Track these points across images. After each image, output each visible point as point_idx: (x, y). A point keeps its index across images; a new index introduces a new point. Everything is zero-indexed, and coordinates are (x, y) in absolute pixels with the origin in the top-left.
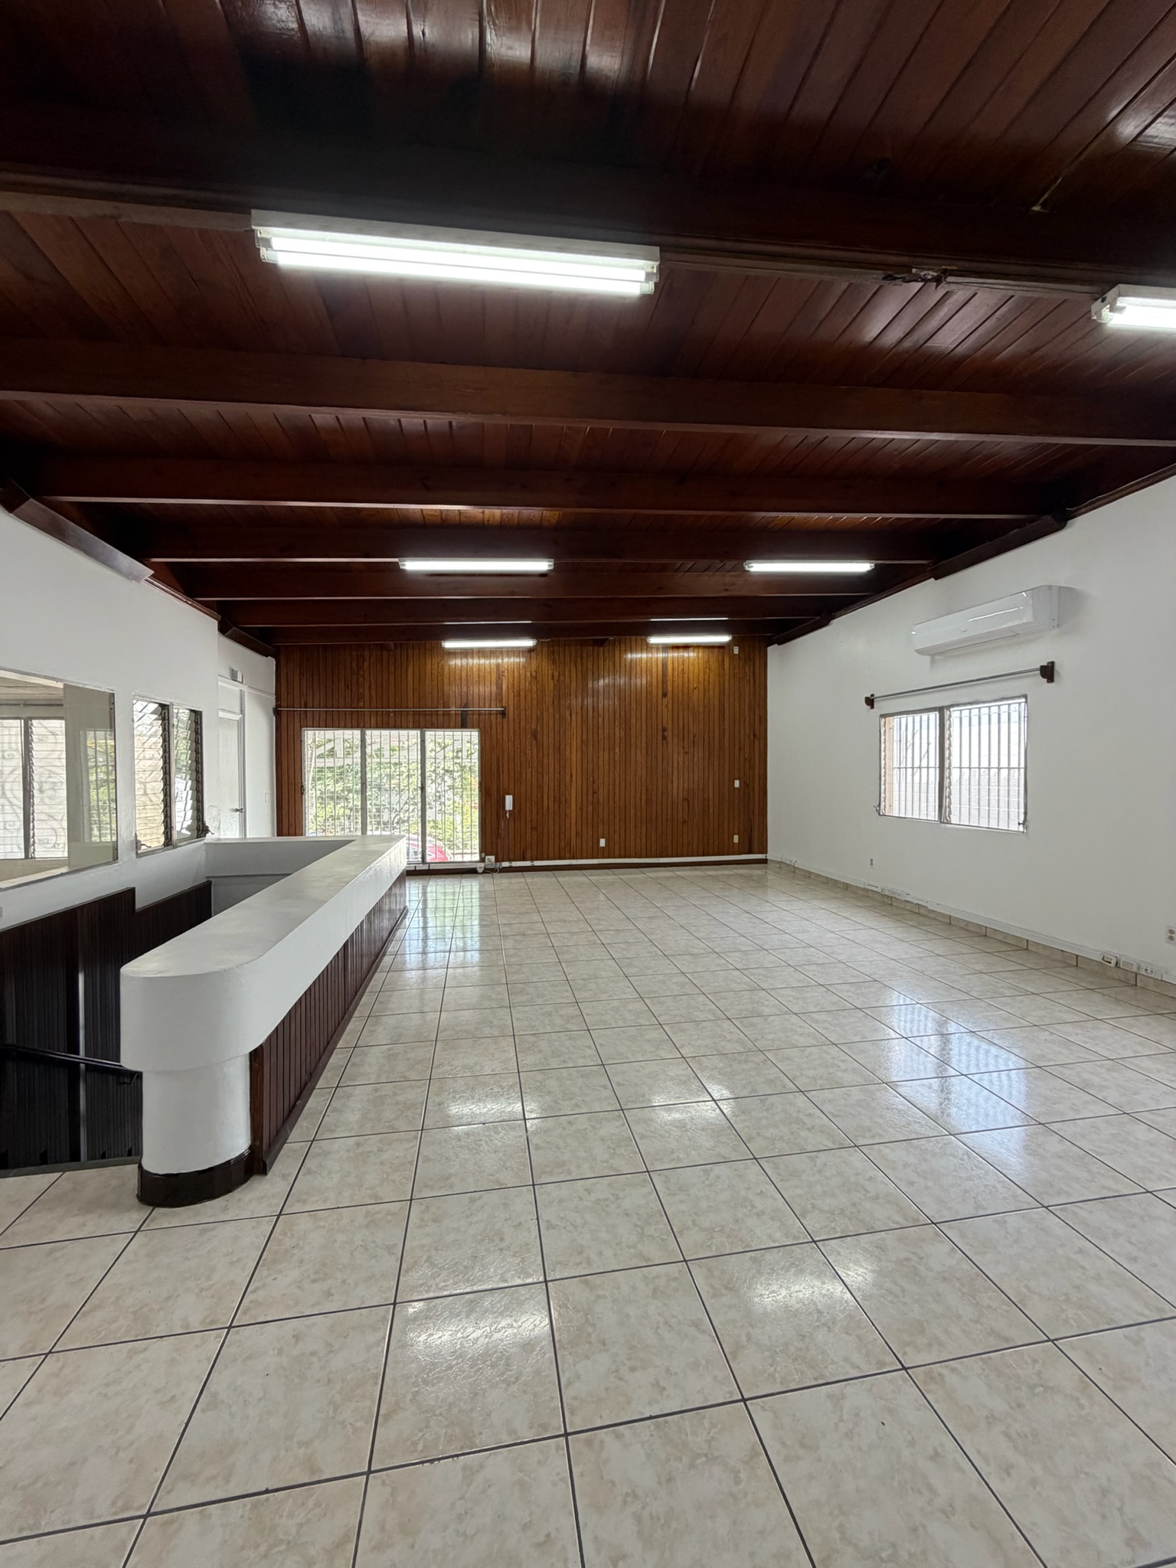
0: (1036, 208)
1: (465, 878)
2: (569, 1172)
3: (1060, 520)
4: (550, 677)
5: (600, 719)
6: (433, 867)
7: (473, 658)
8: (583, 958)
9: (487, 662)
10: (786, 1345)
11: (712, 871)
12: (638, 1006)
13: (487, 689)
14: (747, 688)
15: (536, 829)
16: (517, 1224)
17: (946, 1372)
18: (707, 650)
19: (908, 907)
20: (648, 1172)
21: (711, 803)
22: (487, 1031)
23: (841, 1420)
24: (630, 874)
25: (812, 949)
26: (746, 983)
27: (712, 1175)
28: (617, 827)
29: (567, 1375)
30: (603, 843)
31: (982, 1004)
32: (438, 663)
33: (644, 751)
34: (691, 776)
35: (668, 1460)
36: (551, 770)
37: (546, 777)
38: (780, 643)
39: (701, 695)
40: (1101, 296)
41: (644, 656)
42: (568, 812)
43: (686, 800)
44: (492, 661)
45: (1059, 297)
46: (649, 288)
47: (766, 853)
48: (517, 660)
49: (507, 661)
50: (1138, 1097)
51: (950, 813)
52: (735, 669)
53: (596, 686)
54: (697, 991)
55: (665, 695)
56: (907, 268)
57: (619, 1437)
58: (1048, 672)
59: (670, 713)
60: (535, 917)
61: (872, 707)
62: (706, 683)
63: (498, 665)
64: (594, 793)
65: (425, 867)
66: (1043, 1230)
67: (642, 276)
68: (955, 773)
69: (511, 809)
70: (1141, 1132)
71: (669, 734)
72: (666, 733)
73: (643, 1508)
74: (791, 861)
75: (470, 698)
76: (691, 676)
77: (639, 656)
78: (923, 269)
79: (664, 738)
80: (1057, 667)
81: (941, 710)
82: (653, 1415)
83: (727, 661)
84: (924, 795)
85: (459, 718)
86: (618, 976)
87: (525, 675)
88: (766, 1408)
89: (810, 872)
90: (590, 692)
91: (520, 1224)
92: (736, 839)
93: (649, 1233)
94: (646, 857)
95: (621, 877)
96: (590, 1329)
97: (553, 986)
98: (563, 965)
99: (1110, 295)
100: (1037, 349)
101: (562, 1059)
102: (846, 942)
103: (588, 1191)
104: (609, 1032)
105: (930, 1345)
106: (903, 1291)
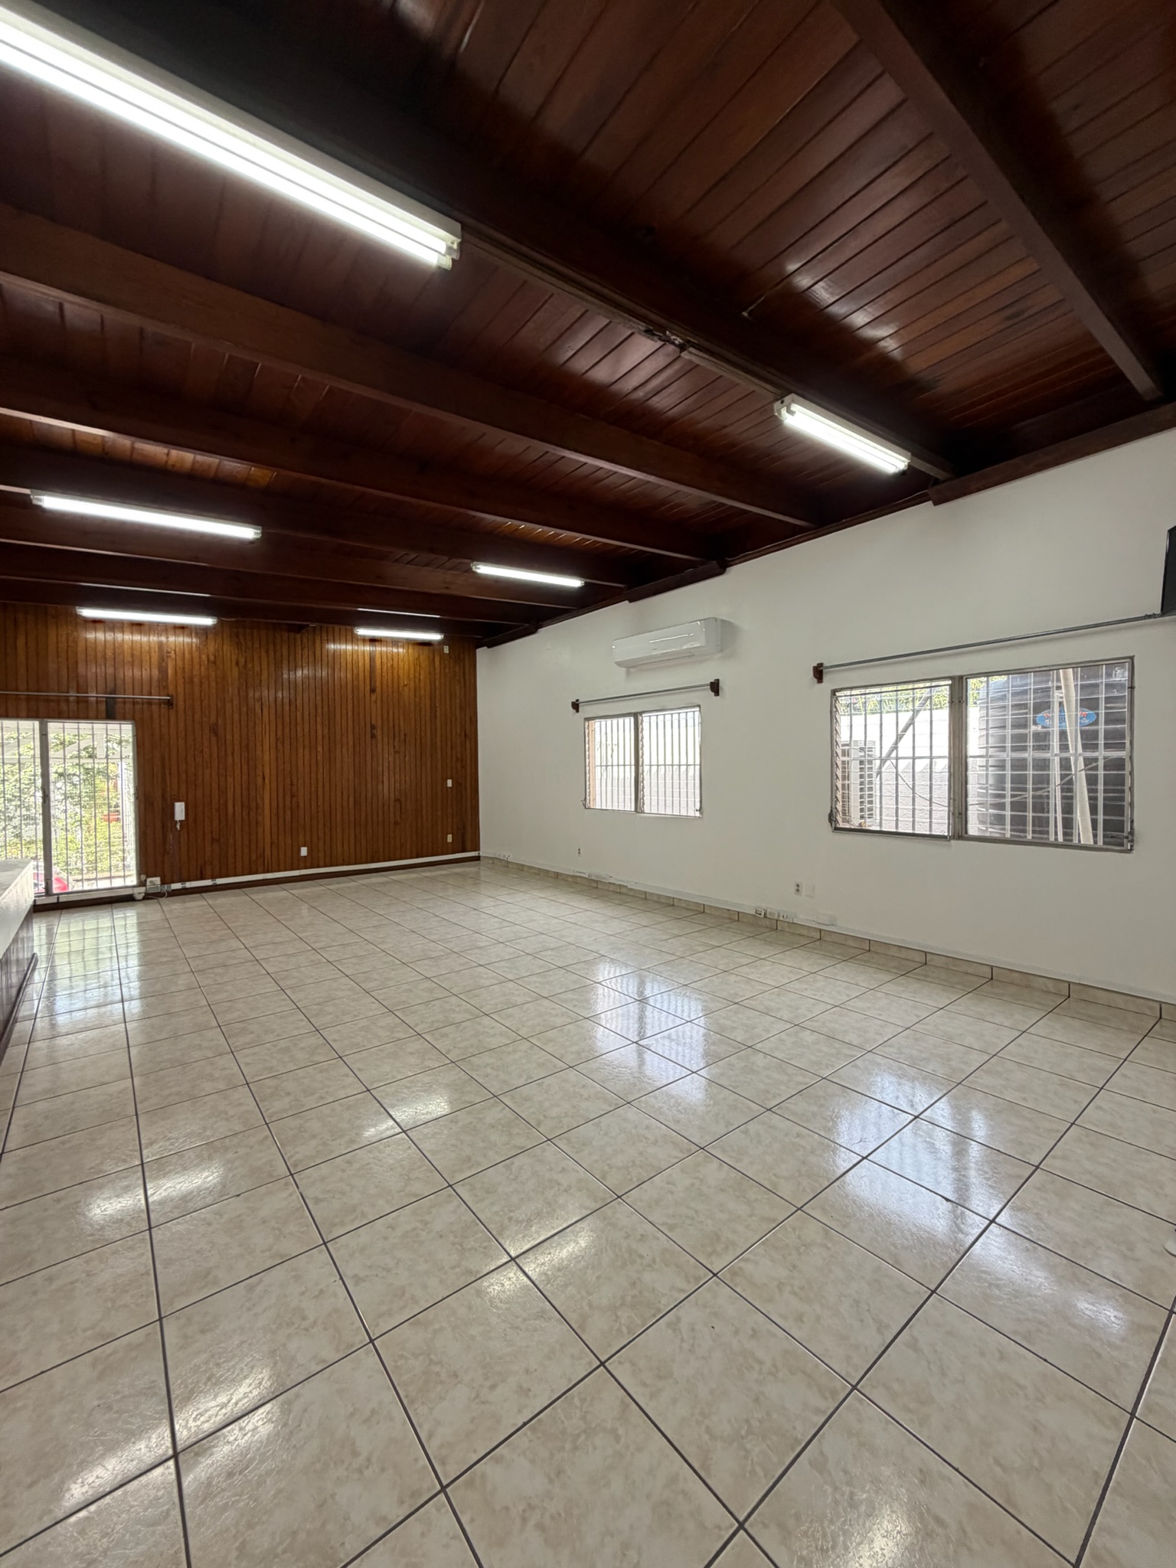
0: (745, 314)
1: (116, 908)
2: (364, 1215)
3: (721, 570)
4: (234, 663)
5: (299, 715)
6: (63, 899)
7: (123, 632)
8: (310, 981)
9: (145, 639)
10: (623, 1298)
11: (427, 873)
12: (390, 1020)
13: (147, 672)
14: (457, 688)
15: (218, 840)
16: (317, 1293)
17: (742, 1264)
18: (417, 648)
19: (612, 888)
20: (450, 1186)
21: (424, 803)
22: (208, 1087)
23: (683, 1340)
24: (339, 883)
25: (543, 936)
26: (493, 978)
27: (514, 1168)
28: (321, 834)
29: (426, 1427)
30: (304, 851)
31: (686, 961)
32: (67, 634)
33: (351, 750)
34: (403, 777)
35: (552, 1455)
36: (238, 772)
37: (230, 780)
38: (490, 646)
39: (412, 693)
40: (780, 398)
41: (349, 647)
42: (260, 818)
43: (396, 800)
44: (151, 638)
45: (753, 388)
46: (447, 262)
47: (479, 850)
48: (187, 640)
49: (174, 640)
50: (800, 1011)
51: (644, 804)
52: (445, 668)
53: (292, 676)
54: (447, 993)
55: (373, 691)
56: (663, 329)
57: (498, 1460)
58: (715, 687)
59: (379, 712)
60: (234, 944)
61: (577, 711)
62: (417, 680)
63: (160, 645)
64: (292, 797)
65: (53, 900)
66: (771, 1127)
67: (443, 249)
68: (646, 768)
69: (183, 818)
70: (808, 1037)
71: (378, 732)
72: (375, 731)
73: (543, 1515)
74: (504, 856)
75: (119, 682)
76: (401, 672)
77: (343, 647)
78: (674, 334)
79: (373, 736)
80: (721, 684)
81: (636, 715)
82: (525, 1420)
83: (437, 659)
84: (621, 789)
85: (103, 707)
86: (358, 993)
87: (200, 658)
88: (622, 1361)
89: (523, 865)
90: (286, 684)
91: (321, 1291)
92: (450, 838)
93: (469, 1247)
94: (356, 863)
95: (329, 887)
96: (437, 1369)
97: (281, 1017)
98: (287, 992)
99: (787, 399)
100: (725, 427)
101: (317, 1095)
102: (569, 925)
103: (392, 1227)
104: (364, 1054)
105: (727, 1248)
106: (696, 1212)
